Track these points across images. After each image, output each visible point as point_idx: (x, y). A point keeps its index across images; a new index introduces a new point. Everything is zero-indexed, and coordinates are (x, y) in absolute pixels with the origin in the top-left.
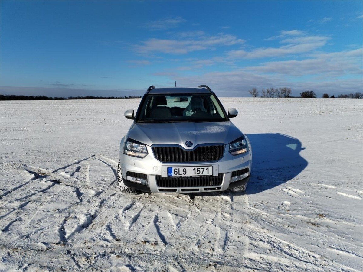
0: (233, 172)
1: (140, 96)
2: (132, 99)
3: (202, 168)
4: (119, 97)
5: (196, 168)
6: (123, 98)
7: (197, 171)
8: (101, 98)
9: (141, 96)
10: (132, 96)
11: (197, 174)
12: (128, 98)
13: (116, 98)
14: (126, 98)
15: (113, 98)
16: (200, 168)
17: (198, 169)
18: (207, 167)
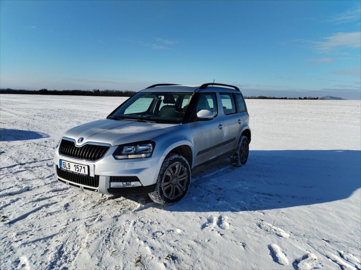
0: (111, 177)
1: (316, 98)
2: (307, 100)
3: (80, 166)
4: (293, 98)
5: (76, 165)
6: (297, 99)
7: (77, 168)
8: (274, 98)
9: (318, 98)
10: (307, 97)
11: (76, 171)
12: (303, 99)
13: (289, 99)
14: (300, 99)
15: (286, 98)
16: (78, 166)
17: (78, 167)
18: (84, 166)
